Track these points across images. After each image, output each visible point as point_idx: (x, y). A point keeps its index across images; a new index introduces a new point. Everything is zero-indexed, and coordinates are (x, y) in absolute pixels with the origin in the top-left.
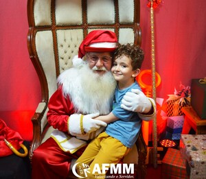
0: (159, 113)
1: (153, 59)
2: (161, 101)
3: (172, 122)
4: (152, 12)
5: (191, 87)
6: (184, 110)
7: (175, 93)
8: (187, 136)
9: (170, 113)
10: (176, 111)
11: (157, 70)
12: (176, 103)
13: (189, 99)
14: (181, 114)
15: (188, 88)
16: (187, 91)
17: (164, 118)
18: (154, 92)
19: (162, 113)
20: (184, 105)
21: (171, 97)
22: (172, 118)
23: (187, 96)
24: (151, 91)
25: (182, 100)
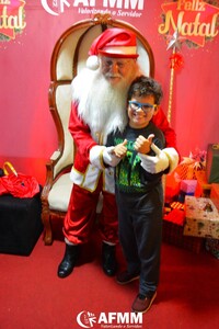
3: (186, 185)
4: (172, 74)
6: (197, 173)
7: (191, 156)
8: (191, 197)
9: (183, 177)
10: (190, 175)
12: (191, 166)
13: (204, 163)
14: (194, 178)
15: (204, 152)
17: (178, 180)
19: (176, 174)
20: (199, 169)
21: (186, 160)
22: (186, 181)
23: (202, 160)
25: (197, 164)
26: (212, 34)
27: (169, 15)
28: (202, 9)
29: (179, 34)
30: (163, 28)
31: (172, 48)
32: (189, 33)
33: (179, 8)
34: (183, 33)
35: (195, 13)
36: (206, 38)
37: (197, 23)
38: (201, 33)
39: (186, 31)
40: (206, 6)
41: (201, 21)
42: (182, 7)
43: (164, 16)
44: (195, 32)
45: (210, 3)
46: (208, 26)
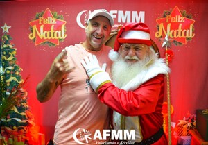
0: (172, 133)
1: (169, 95)
2: (174, 124)
3: (182, 140)
5: (196, 115)
6: (191, 132)
7: (184, 119)
9: (180, 133)
10: (185, 132)
11: (171, 103)
12: (185, 126)
13: (194, 123)
14: (189, 134)
15: (194, 116)
16: (193, 118)
17: (176, 137)
18: (169, 118)
19: (175, 133)
20: (191, 128)
21: (181, 122)
22: (182, 137)
23: (193, 121)
24: (167, 118)
25: (189, 124)
26: (191, 36)
27: (161, 26)
28: (183, 21)
29: (169, 37)
30: (158, 34)
31: (165, 46)
32: (175, 36)
33: (167, 21)
34: (171, 37)
35: (178, 24)
36: (187, 39)
37: (180, 30)
38: (183, 36)
39: (173, 35)
40: (185, 19)
41: (183, 28)
42: (170, 20)
43: (158, 26)
44: (179, 36)
45: (187, 17)
46: (187, 31)
